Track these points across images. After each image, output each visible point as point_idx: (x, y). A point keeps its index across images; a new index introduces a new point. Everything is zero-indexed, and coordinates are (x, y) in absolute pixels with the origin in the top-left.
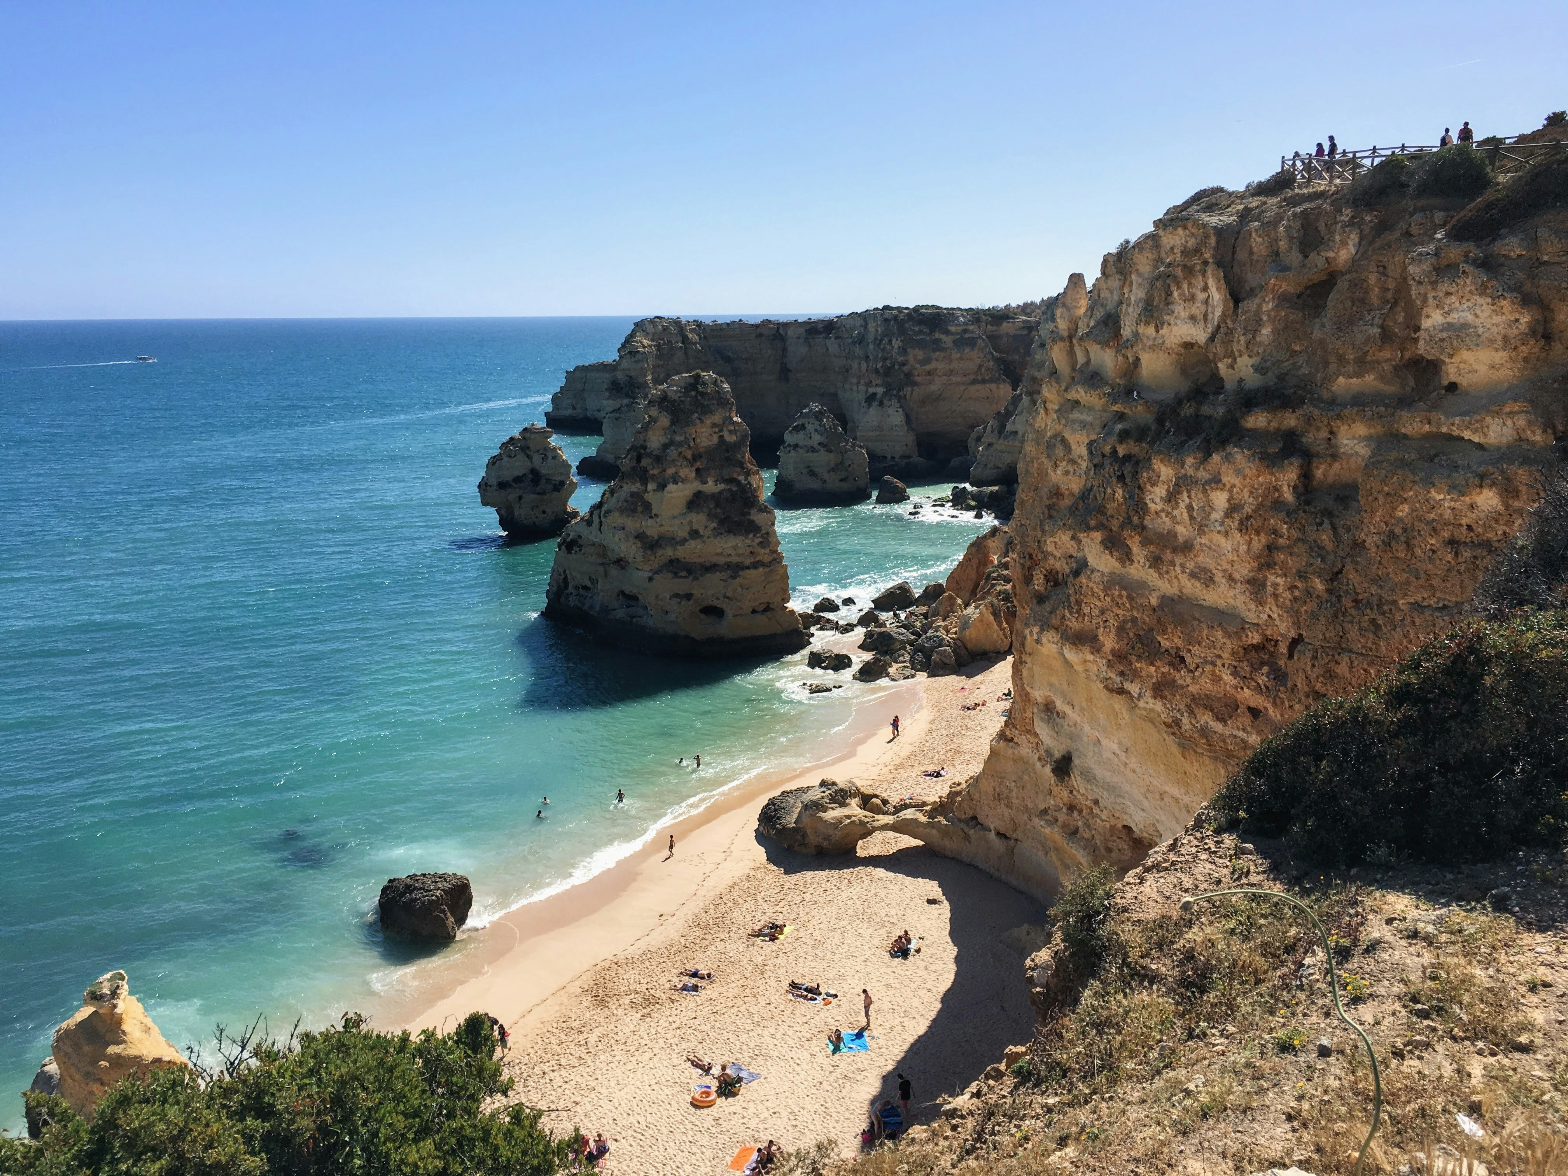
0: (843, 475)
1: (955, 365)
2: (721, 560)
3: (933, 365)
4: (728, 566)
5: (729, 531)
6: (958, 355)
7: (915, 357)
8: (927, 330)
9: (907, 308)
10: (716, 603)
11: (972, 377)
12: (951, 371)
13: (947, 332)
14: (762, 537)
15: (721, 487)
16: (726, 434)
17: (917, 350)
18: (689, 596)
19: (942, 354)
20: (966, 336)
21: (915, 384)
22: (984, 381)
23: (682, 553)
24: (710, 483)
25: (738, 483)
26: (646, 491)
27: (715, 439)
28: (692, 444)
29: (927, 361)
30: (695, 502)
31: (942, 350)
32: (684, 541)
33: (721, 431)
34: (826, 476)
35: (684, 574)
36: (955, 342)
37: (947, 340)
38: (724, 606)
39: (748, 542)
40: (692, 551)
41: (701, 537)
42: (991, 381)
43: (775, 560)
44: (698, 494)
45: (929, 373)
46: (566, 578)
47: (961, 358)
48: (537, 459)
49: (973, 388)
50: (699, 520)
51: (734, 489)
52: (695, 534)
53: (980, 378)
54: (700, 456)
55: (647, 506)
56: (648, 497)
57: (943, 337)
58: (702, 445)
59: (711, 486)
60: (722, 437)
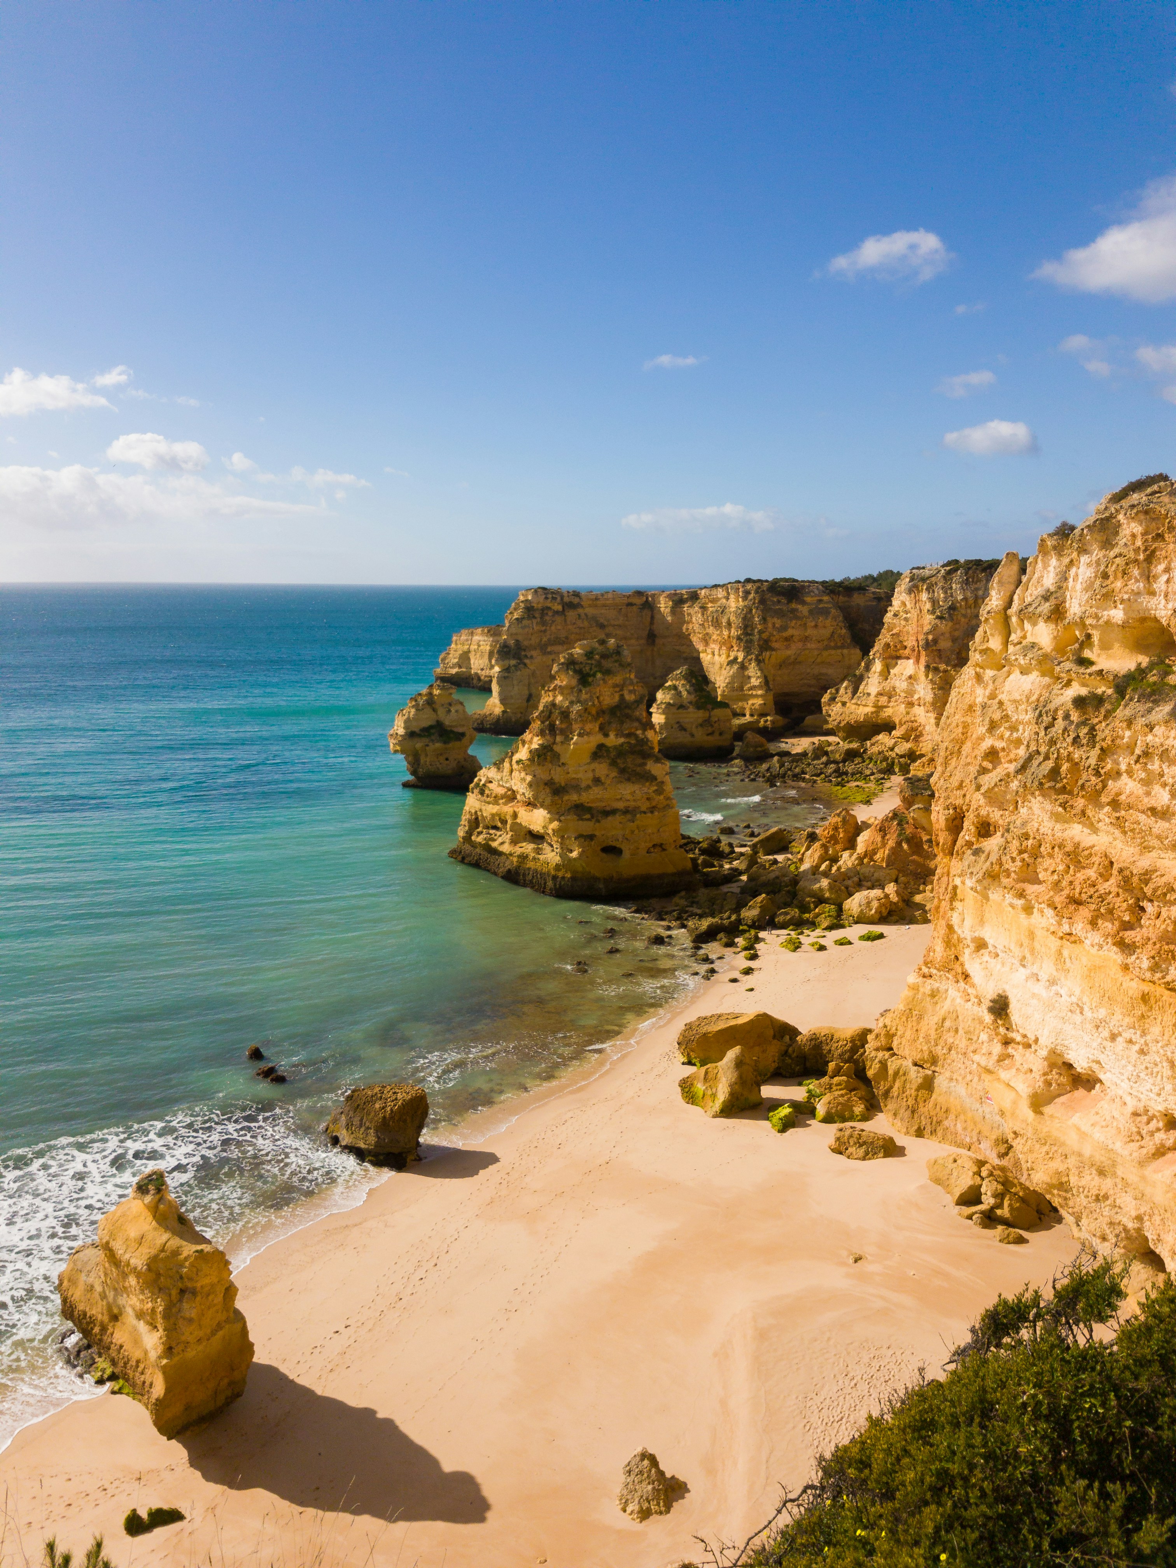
0: (710, 730)
1: (809, 632)
2: (620, 805)
3: (790, 632)
4: (626, 811)
5: (629, 780)
6: (813, 624)
7: (774, 624)
8: (784, 601)
9: (767, 581)
10: (614, 844)
11: (826, 643)
12: (806, 637)
13: (804, 603)
14: (657, 785)
15: (622, 740)
16: (626, 693)
17: (775, 620)
18: (591, 837)
19: (799, 623)
20: (821, 606)
21: (773, 649)
22: (836, 647)
23: (586, 798)
24: (612, 735)
25: (636, 736)
26: (554, 743)
27: (617, 698)
28: (596, 702)
29: (784, 628)
30: (599, 752)
31: (797, 618)
32: (588, 787)
33: (622, 690)
34: (694, 731)
35: (588, 816)
36: (811, 612)
37: (804, 610)
38: (623, 847)
39: (645, 789)
40: (593, 797)
41: (603, 784)
42: (843, 647)
43: (668, 805)
44: (601, 746)
45: (787, 639)
46: (477, 819)
47: (816, 626)
48: (441, 712)
49: (825, 653)
50: (602, 769)
51: (633, 742)
52: (597, 781)
53: (832, 644)
54: (603, 712)
55: (557, 756)
56: (556, 748)
57: (800, 607)
58: (606, 702)
59: (613, 740)
60: (622, 695)
